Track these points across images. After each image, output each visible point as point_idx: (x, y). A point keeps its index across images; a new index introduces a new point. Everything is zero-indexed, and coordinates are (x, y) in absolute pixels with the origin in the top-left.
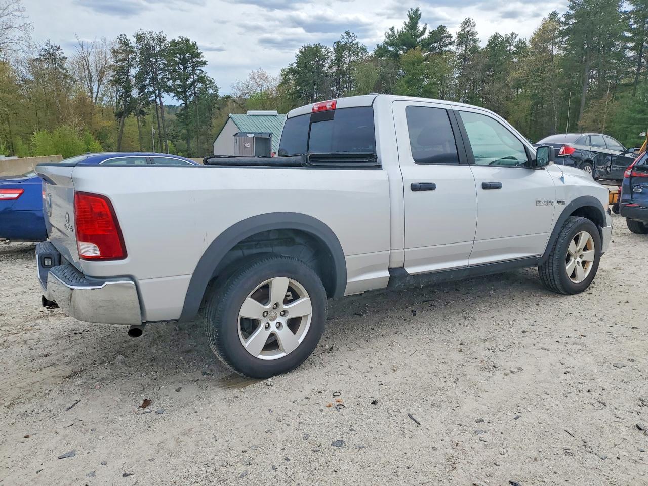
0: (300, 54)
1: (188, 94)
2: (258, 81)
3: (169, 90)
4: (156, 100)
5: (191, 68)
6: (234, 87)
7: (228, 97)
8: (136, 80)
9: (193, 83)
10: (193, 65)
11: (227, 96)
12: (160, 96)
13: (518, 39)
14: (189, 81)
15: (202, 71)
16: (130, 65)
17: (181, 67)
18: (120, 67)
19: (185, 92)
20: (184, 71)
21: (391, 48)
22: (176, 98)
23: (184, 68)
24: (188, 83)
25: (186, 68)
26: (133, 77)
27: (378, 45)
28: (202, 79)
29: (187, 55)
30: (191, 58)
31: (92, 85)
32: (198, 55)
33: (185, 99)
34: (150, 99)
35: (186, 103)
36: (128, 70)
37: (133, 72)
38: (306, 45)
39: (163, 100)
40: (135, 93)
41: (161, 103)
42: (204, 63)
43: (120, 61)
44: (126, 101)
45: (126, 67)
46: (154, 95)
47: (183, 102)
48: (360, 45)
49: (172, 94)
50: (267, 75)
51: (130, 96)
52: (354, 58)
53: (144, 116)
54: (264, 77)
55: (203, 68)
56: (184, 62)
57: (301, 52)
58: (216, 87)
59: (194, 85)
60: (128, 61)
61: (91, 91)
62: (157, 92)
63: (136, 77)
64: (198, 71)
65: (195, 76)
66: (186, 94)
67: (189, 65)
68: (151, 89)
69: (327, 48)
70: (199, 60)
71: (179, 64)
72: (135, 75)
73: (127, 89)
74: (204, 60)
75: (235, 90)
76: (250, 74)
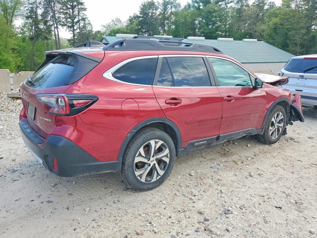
0: (142, 7)
1: (75, 28)
2: (116, 23)
3: (63, 25)
4: (55, 30)
5: (77, 12)
7: (99, 32)
8: (42, 17)
9: (78, 21)
10: (78, 10)
12: (57, 28)
13: (269, 1)
14: (76, 20)
15: (84, 14)
16: (37, 7)
17: (71, 10)
18: (31, 8)
19: (73, 26)
20: (73, 13)
21: (196, 5)
22: (68, 30)
23: (73, 11)
25: (74, 12)
26: (40, 15)
27: (188, 3)
28: (84, 19)
29: (75, 3)
30: (78, 6)
32: (82, 4)
35: (74, 33)
36: (36, 10)
38: (146, 1)
39: (59, 30)
41: (58, 32)
42: (85, 9)
43: (31, 4)
44: (35, 30)
45: (35, 8)
46: (53, 27)
47: (72, 32)
48: (177, 2)
49: (65, 28)
50: (121, 19)
51: (38, 27)
52: (173, 10)
53: (48, 40)
54: (119, 21)
55: (85, 12)
56: (73, 7)
57: (142, 5)
58: (91, 26)
59: (79, 22)
60: (36, 4)
62: (55, 26)
63: (42, 15)
64: (82, 14)
65: (79, 17)
66: (73, 28)
67: (76, 10)
69: (159, 3)
70: (83, 7)
71: (69, 8)
73: (36, 22)
74: (85, 7)
75: (103, 28)
76: (111, 19)
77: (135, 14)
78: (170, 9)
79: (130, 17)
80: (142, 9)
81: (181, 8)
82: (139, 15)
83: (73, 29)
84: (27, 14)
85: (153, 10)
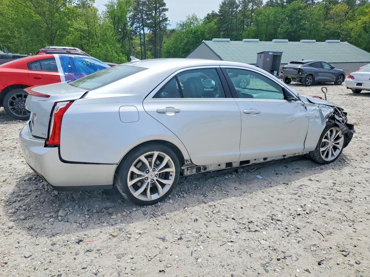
0: (221, 4)
2: (192, 21)
3: (148, 25)
4: (140, 31)
6: (178, 24)
8: (129, 19)
9: (160, 22)
10: (160, 11)
15: (165, 14)
17: (154, 11)
19: (155, 27)
20: (155, 14)
22: (149, 30)
23: (155, 12)
25: (157, 12)
28: (166, 19)
29: (158, 5)
30: (160, 7)
32: (164, 4)
37: (129, 15)
39: (145, 31)
42: (167, 10)
46: (139, 29)
50: (198, 17)
52: (255, 7)
54: (195, 19)
55: (166, 13)
56: (155, 9)
57: (222, 3)
63: (130, 18)
68: (138, 25)
70: (165, 8)
73: (125, 25)
74: (166, 7)
76: (187, 17)
77: (214, 12)
78: (251, 7)
79: (208, 15)
80: (221, 7)
81: (262, 6)
82: (218, 13)
83: (154, 29)
85: (233, 8)
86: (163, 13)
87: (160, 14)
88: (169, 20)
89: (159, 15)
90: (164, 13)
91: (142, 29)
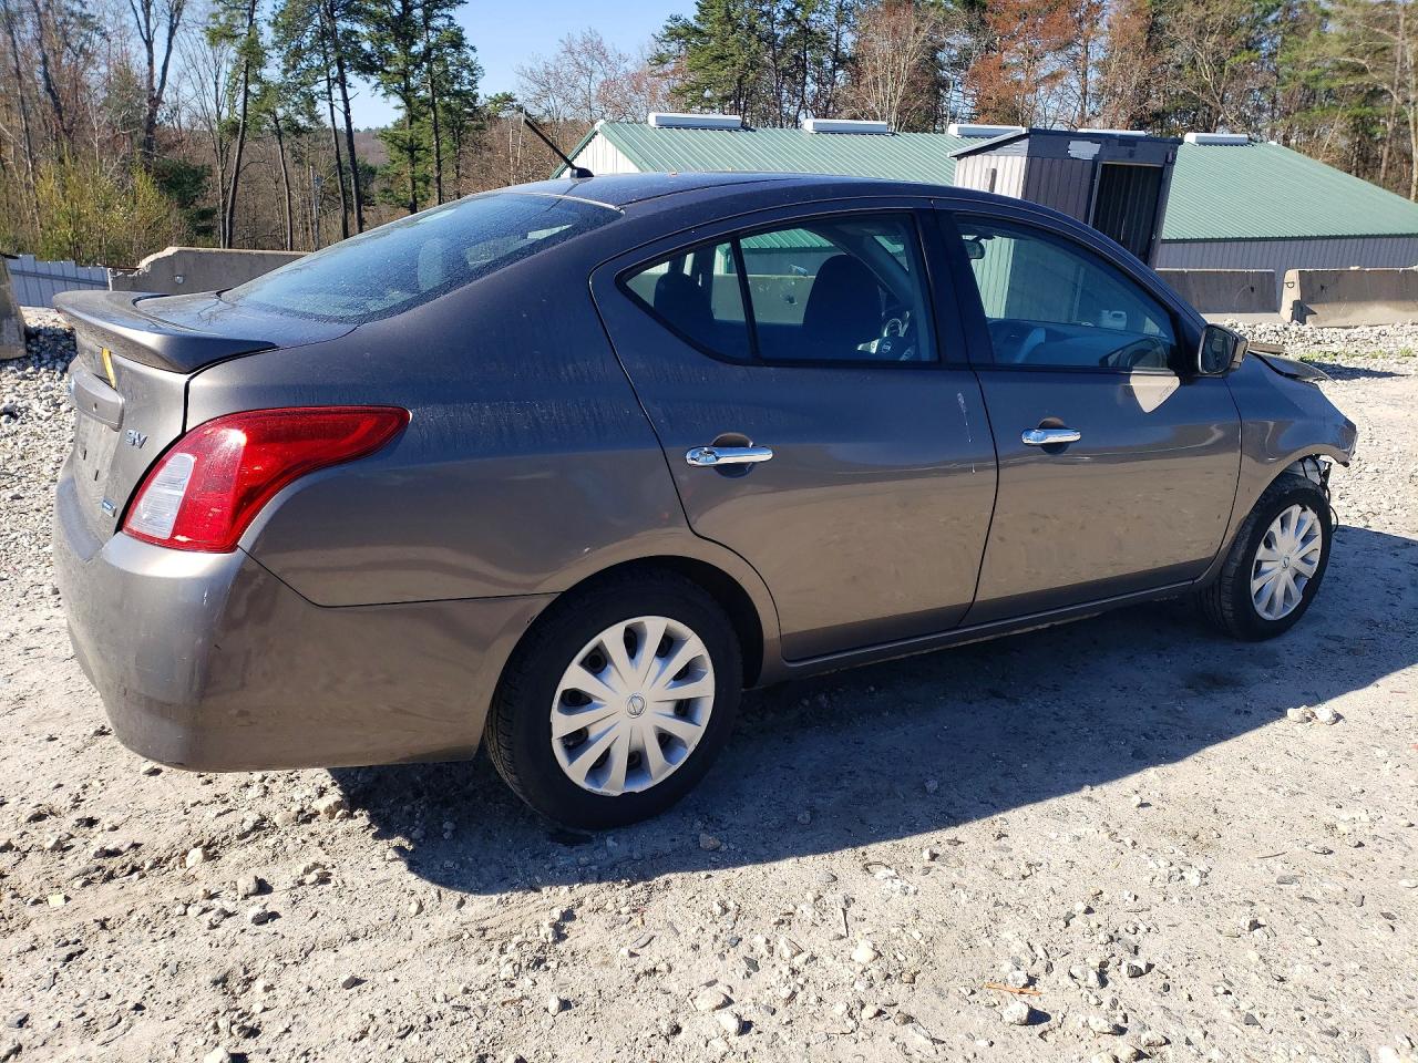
1: (413, 82)
2: (582, 59)
3: (367, 67)
4: (330, 93)
5: (421, 12)
7: (509, 98)
8: (275, 32)
9: (426, 55)
11: (504, 94)
12: (341, 81)
14: (418, 45)
15: (451, 18)
19: (406, 75)
22: (382, 90)
24: (414, 49)
26: (269, 24)
28: (457, 42)
31: (152, 27)
33: (407, 93)
34: (316, 89)
35: (408, 106)
39: (350, 93)
40: (273, 72)
41: (346, 100)
44: (247, 92)
46: (325, 77)
47: (401, 102)
49: (374, 80)
50: (607, 44)
51: (258, 79)
54: (596, 50)
58: (472, 71)
61: (149, 43)
62: (334, 70)
63: (276, 25)
64: (442, 20)
65: (432, 33)
66: (407, 81)
68: (316, 63)
72: (272, 18)
73: (253, 56)
75: (525, 81)
76: (562, 41)
77: (677, 20)
82: (693, 22)
83: (403, 85)
84: (215, 16)
86: (445, 11)
87: (428, 17)
88: (472, 48)
89: (426, 22)
90: (451, 13)
91: (336, 80)
